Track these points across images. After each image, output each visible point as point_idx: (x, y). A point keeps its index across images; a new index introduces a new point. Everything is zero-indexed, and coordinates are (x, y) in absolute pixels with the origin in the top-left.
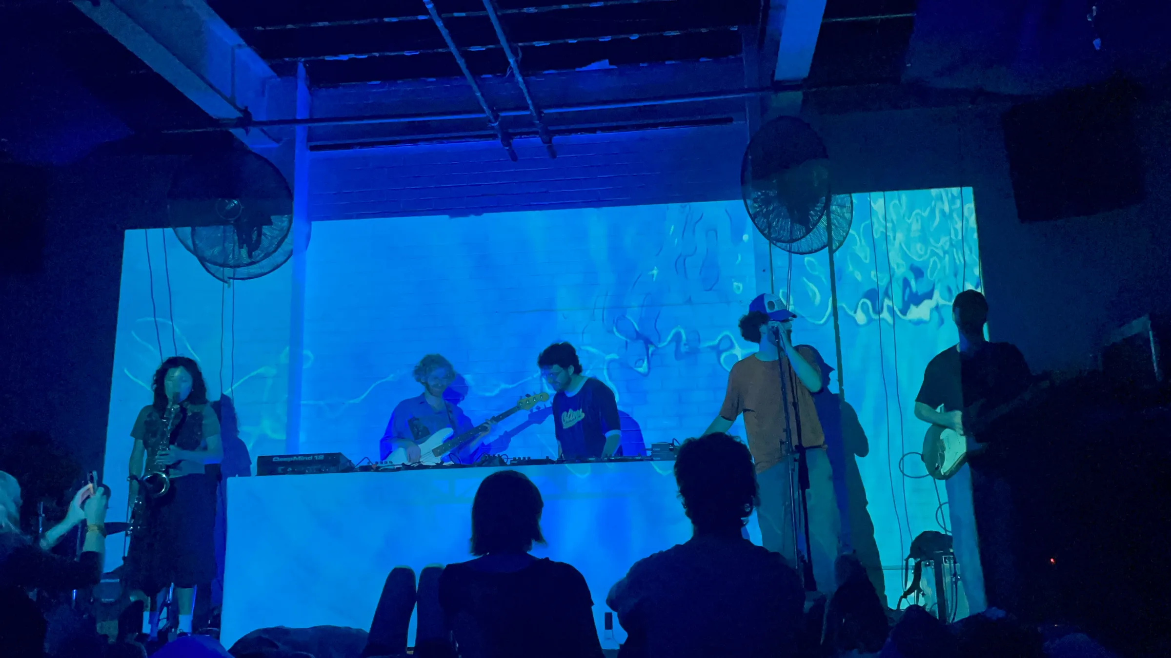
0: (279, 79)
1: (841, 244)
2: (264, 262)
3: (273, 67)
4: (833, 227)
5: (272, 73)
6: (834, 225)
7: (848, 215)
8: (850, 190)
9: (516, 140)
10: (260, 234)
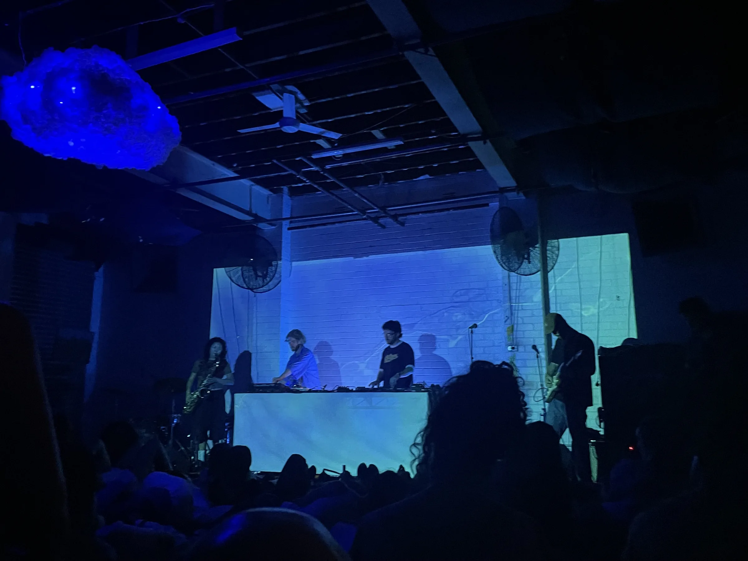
0: (275, 195)
1: (553, 268)
2: (270, 283)
3: (271, 190)
4: (548, 258)
5: (271, 193)
6: (549, 257)
7: (557, 252)
8: (558, 238)
9: (381, 221)
10: (267, 270)
